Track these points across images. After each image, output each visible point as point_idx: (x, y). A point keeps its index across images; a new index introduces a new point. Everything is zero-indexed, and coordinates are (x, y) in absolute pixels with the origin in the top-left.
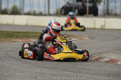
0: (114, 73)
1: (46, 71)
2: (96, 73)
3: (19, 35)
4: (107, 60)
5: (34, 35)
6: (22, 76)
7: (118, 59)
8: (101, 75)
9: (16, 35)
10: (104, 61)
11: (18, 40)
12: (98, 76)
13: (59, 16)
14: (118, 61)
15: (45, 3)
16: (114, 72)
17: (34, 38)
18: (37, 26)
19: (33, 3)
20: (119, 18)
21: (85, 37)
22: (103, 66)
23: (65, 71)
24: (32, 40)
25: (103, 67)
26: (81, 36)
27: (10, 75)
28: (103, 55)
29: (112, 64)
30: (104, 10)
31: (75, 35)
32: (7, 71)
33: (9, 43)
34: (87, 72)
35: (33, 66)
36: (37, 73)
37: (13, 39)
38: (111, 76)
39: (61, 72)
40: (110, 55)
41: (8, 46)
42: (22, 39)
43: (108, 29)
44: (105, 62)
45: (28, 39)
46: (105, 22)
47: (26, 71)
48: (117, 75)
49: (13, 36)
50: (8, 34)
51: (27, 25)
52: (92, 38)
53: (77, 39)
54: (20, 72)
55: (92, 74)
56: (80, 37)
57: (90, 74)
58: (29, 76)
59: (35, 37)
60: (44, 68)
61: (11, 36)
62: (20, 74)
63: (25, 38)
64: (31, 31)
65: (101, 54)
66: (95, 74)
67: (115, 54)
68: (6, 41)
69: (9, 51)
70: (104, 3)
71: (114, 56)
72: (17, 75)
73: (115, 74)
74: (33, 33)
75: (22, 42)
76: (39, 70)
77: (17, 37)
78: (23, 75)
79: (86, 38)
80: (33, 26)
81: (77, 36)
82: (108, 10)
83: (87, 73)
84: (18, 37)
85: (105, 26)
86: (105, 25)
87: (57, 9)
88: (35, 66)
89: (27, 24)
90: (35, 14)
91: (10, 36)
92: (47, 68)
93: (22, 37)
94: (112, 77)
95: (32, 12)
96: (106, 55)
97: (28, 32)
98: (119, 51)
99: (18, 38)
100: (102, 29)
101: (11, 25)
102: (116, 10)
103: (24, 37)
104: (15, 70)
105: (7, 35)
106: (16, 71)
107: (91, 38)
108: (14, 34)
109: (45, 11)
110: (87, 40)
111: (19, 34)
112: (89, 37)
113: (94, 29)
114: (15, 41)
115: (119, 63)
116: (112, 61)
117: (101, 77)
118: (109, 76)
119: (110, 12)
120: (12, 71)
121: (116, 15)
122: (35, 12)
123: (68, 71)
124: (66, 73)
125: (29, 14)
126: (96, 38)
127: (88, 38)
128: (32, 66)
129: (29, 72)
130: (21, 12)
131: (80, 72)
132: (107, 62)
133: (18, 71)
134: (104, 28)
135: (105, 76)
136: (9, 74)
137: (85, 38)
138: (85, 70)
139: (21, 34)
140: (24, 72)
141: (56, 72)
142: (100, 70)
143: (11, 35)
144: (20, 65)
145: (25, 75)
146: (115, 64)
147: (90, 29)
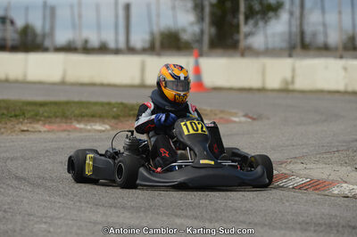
0: (322, 222)
1: (118, 216)
2: (266, 223)
3: (41, 112)
4: (299, 181)
5: (85, 111)
6: (49, 232)
7: (331, 178)
8: (283, 226)
9: (32, 113)
10: (290, 184)
11: (39, 126)
12: (275, 231)
13: (159, 54)
14: (332, 183)
15: (117, 17)
16: (321, 218)
17: (86, 118)
18: (93, 85)
19: (80, 16)
20: (335, 57)
21: (235, 115)
22: (287, 201)
23: (176, 216)
24: (78, 126)
25: (287, 204)
26: (222, 112)
27: (15, 231)
28: (288, 167)
29: (313, 196)
30: (290, 33)
31: (205, 110)
32: (4, 217)
33: (10, 137)
34: (241, 218)
35: (83, 204)
36: (95, 223)
37: (22, 123)
38: (312, 229)
39: (165, 218)
40: (308, 166)
41: (8, 145)
42: (50, 122)
43: (302, 92)
44: (293, 188)
45: (66, 123)
46: (294, 70)
47: (61, 218)
48: (330, 227)
49: (24, 114)
50: (7, 109)
51: (63, 83)
52: (255, 117)
54: (44, 220)
55: (256, 224)
56: (221, 115)
57: (250, 223)
58: (71, 233)
59: (87, 116)
60: (113, 209)
61: (16, 116)
62: (44, 226)
63: (58, 120)
64: (76, 99)
65: (283, 166)
66: (265, 225)
67: (324, 166)
68: (3, 130)
69: (12, 160)
70: (291, 14)
71: (319, 171)
72: (34, 230)
73: (325, 224)
74: (80, 104)
75: (49, 131)
76: (98, 215)
77: (35, 118)
78: (52, 230)
79: (236, 117)
80: (82, 85)
81: (211, 111)
82: (302, 33)
83: (241, 222)
84: (38, 118)
85: (293, 82)
86: (293, 77)
87: (152, 34)
88: (88, 202)
89: (64, 78)
90: (86, 49)
91: (13, 114)
92: (124, 208)
93: (49, 117)
94: (315, 231)
95: (79, 44)
96: (297, 167)
97: (67, 103)
98: (337, 154)
99: (38, 121)
100: (286, 91)
101: (16, 82)
102: (326, 34)
103: (57, 117)
104: (29, 215)
105: (5, 112)
106: (32, 218)
107: (254, 119)
108: (25, 108)
109: (117, 41)
111: (41, 110)
112: (246, 116)
113: (262, 90)
114: (28, 131)
115: (336, 192)
116: (315, 186)
117: (283, 232)
118: (306, 230)
119: (308, 39)
120: (18, 217)
121: (325, 50)
122: (86, 42)
123: (186, 217)
124: (178, 221)
125: (69, 48)
126: (268, 119)
127: (243, 119)
128: (80, 202)
129: (70, 222)
130: (47, 43)
131: (221, 219)
132: (300, 188)
133: (38, 220)
134: (291, 87)
135: (293, 229)
136: (10, 226)
137: (236, 119)
138: (234, 212)
139: (46, 108)
140: (56, 221)
141: (151, 219)
142: (280, 212)
143: (17, 113)
144: (44, 201)
145: (59, 231)
146: (323, 193)
147: (250, 90)
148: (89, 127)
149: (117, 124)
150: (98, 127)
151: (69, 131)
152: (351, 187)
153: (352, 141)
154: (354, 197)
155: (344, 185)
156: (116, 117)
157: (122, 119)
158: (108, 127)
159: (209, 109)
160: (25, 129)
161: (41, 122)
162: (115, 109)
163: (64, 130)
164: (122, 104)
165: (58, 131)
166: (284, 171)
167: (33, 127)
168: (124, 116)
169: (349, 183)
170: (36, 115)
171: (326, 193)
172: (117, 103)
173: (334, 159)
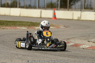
0: (74, 55)
4: (72, 44)
5: (21, 24)
14: (80, 45)
17: (20, 26)
24: (18, 28)
29: (75, 48)
37: (3, 26)
39: (32, 53)
44: (70, 46)
45: (15, 27)
49: (4, 24)
53: (55, 28)
56: (58, 26)
61: (2, 24)
63: (13, 26)
65: (69, 40)
67: (80, 40)
71: (78, 42)
75: (10, 29)
76: (15, 52)
77: (7, 25)
79: (62, 26)
84: (8, 25)
86: (81, 17)
89: (20, 15)
93: (10, 25)
96: (72, 40)
97: (17, 22)
98: (84, 37)
107: (66, 27)
110: (62, 28)
112: (64, 26)
115: (81, 47)
116: (76, 45)
126: (70, 27)
127: (63, 27)
132: (72, 46)
134: (80, 19)
137: (61, 27)
144: (2, 47)
145: (2, 55)
146: (78, 47)
147: (69, 19)
148: (21, 28)
149: (29, 27)
150: (23, 28)
151: (15, 29)
152: (85, 46)
153: (90, 34)
154: (86, 49)
155: (84, 45)
156: (29, 26)
157: (30, 26)
158: (26, 28)
159: (55, 24)
160: (4, 28)
161: (8, 26)
162: (29, 24)
163: (14, 29)
164: (31, 22)
165: (12, 29)
166: (69, 41)
167: (6, 28)
168: (31, 26)
169: (85, 45)
170: (7, 24)
171: (79, 47)
172: (30, 22)
173: (83, 39)
